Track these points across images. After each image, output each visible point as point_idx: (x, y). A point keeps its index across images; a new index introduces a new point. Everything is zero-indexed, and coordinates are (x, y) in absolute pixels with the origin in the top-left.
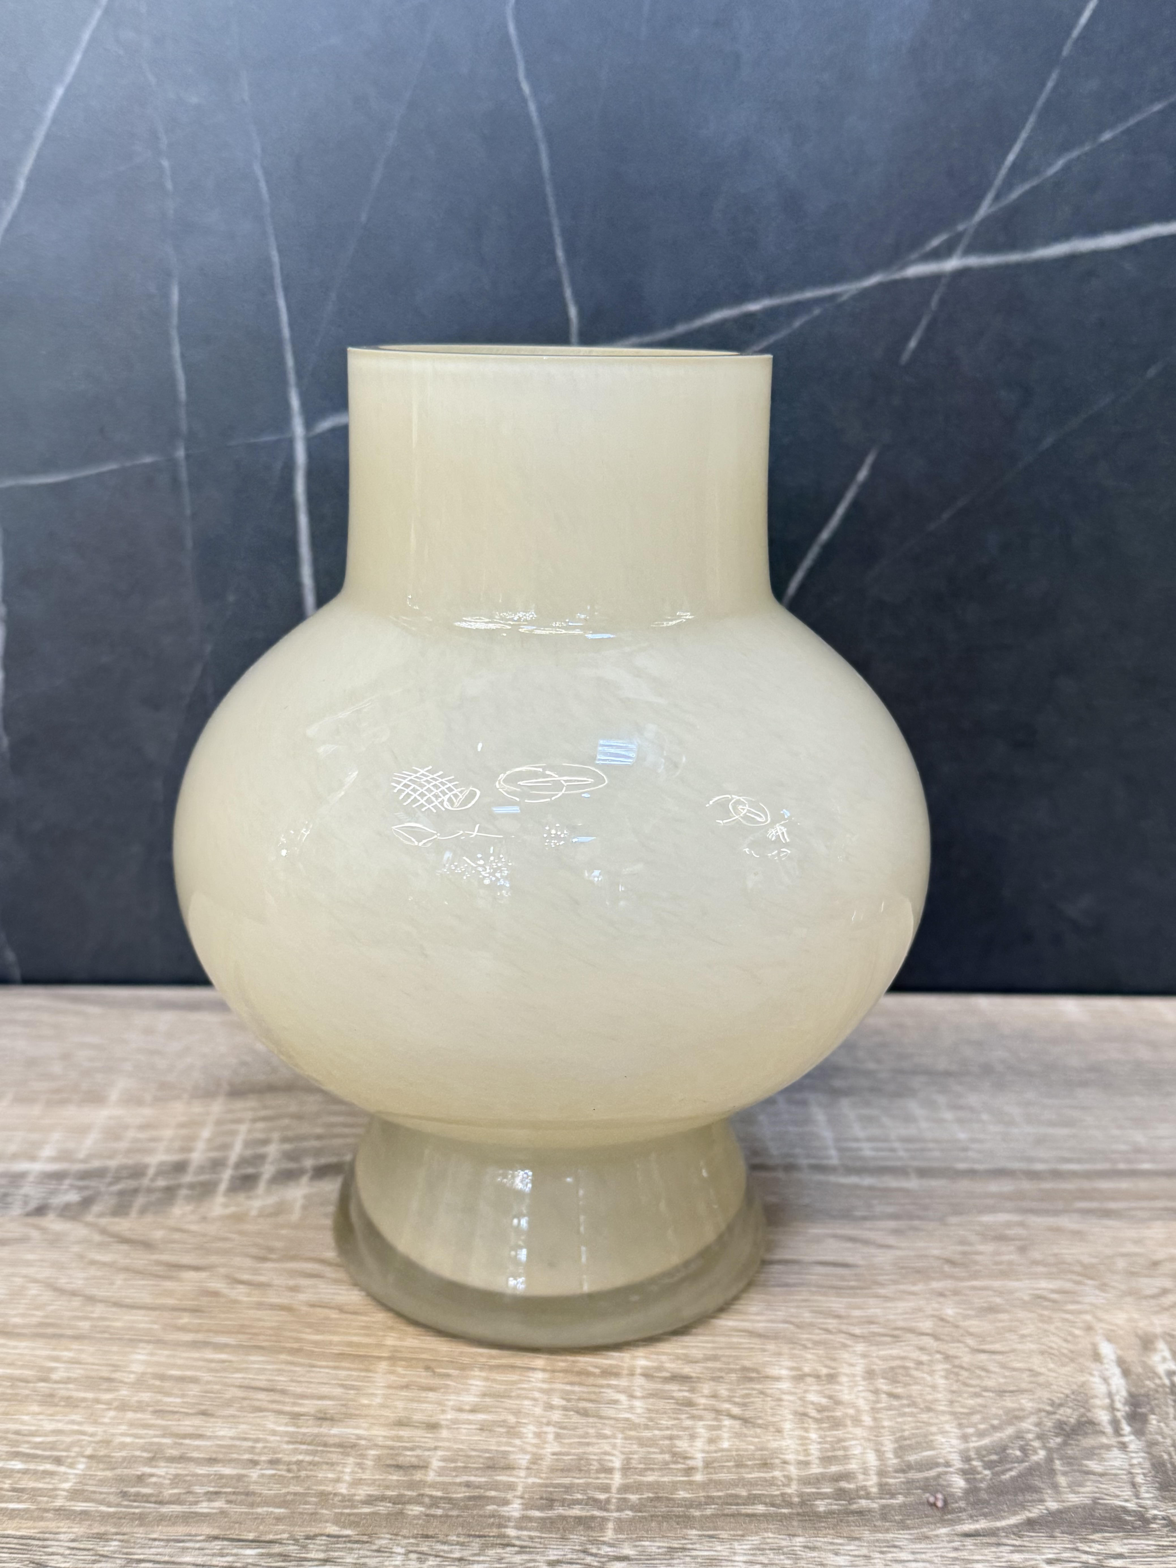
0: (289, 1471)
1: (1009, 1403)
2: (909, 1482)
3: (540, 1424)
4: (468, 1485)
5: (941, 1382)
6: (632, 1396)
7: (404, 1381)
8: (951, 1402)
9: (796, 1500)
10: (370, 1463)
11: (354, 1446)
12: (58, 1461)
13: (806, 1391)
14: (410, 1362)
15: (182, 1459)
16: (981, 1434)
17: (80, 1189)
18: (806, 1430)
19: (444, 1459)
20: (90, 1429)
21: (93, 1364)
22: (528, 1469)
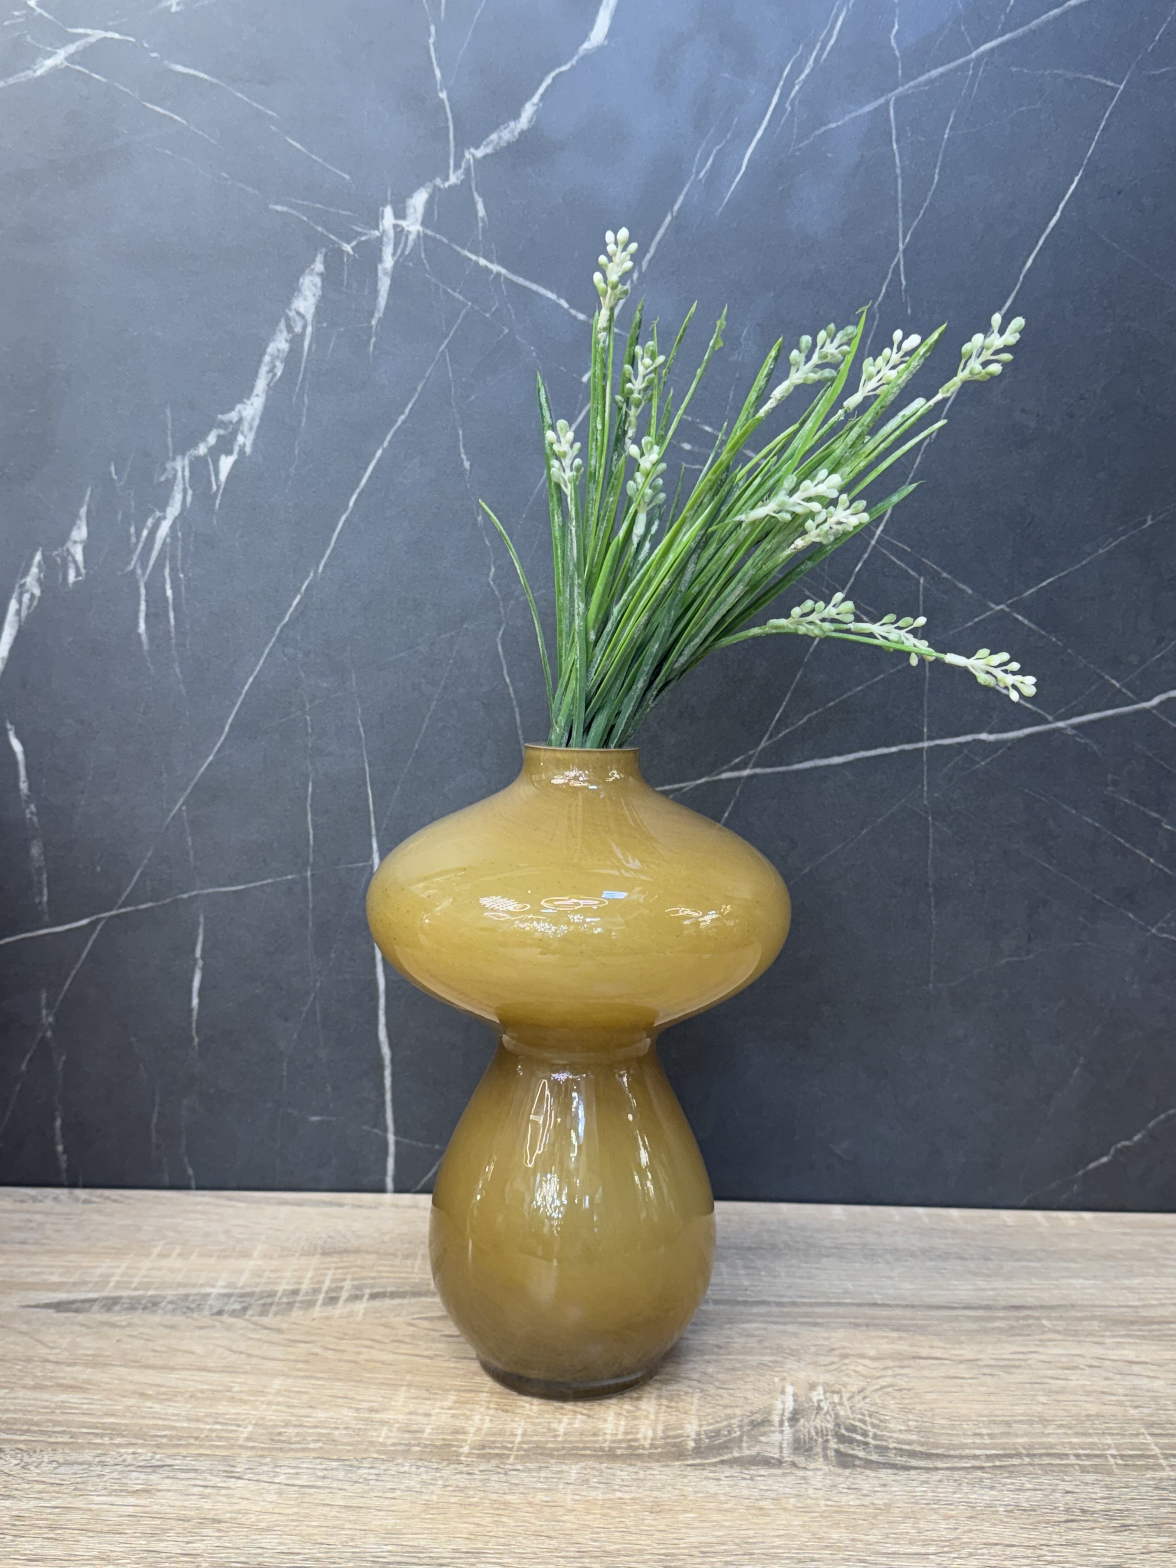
0: (354, 1432)
1: (729, 1411)
2: (667, 1443)
4: (443, 1439)
7: (414, 1395)
8: (699, 1410)
9: (607, 1449)
10: (394, 1429)
11: (387, 1422)
12: (239, 1426)
15: (301, 1426)
17: (240, 1302)
19: (432, 1429)
21: (254, 1385)
22: (474, 1433)
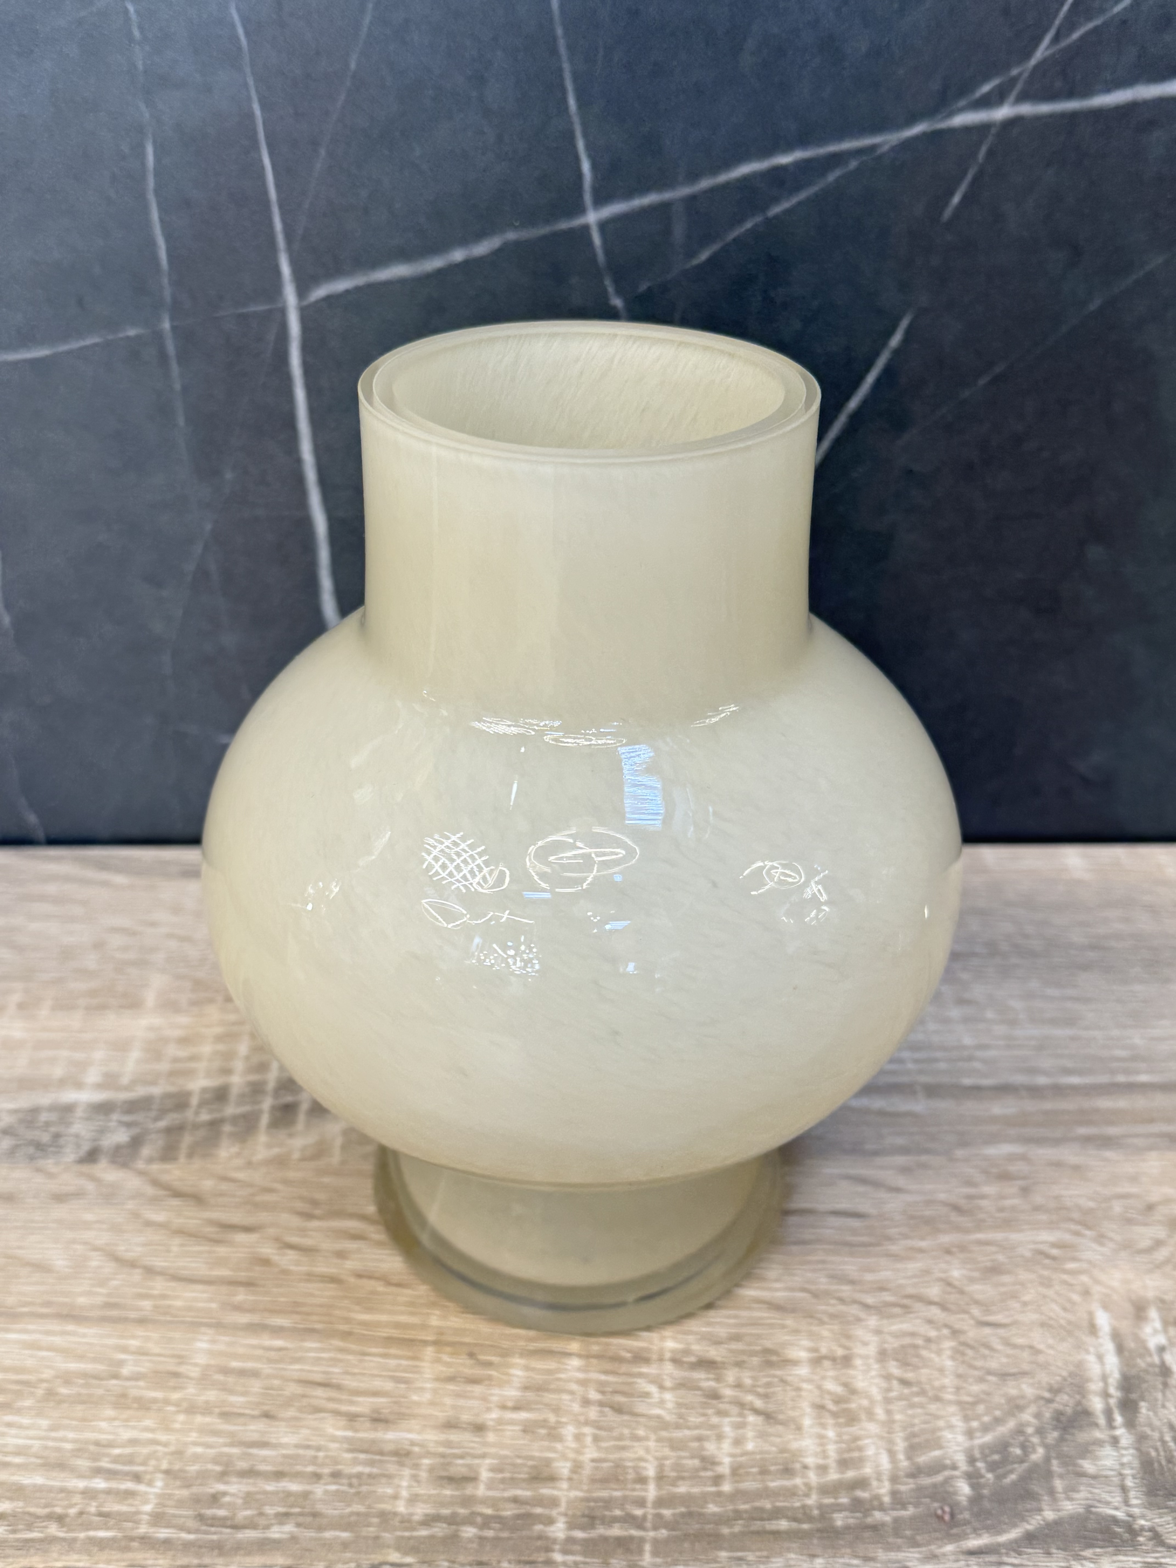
0: (350, 1485)
1: (1011, 1389)
2: (919, 1489)
3: (579, 1424)
4: (515, 1500)
5: (949, 1363)
6: (662, 1388)
7: (450, 1371)
8: (958, 1389)
9: (816, 1512)
10: (423, 1475)
11: (408, 1454)
12: (137, 1478)
13: (824, 1378)
14: (455, 1347)
15: (252, 1473)
16: (986, 1429)
18: (823, 1426)
19: (493, 1469)
20: (162, 1437)
21: (160, 1355)
22: (570, 1479)
